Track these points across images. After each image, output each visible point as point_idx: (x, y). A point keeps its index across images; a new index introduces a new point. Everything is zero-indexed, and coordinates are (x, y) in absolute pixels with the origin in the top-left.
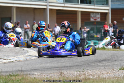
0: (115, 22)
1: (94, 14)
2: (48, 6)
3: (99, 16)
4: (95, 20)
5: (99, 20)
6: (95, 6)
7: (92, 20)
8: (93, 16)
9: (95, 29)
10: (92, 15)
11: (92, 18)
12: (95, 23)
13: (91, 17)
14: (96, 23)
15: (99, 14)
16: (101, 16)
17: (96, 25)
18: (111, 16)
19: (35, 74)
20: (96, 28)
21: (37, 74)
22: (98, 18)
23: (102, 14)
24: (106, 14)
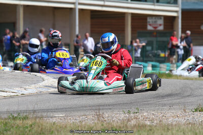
0: (189, 32)
1: (154, 18)
2: (77, 4)
3: (161, 22)
4: (155, 28)
5: (161, 28)
6: (154, 5)
7: (150, 28)
8: (152, 22)
9: (155, 43)
10: (149, 20)
11: (150, 25)
12: (155, 34)
13: (148, 23)
14: (157, 33)
15: (161, 19)
16: (164, 22)
17: (156, 36)
18: (182, 23)
19: (55, 117)
20: (157, 41)
21: (58, 117)
22: (160, 25)
23: (166, 18)
24: (174, 18)
